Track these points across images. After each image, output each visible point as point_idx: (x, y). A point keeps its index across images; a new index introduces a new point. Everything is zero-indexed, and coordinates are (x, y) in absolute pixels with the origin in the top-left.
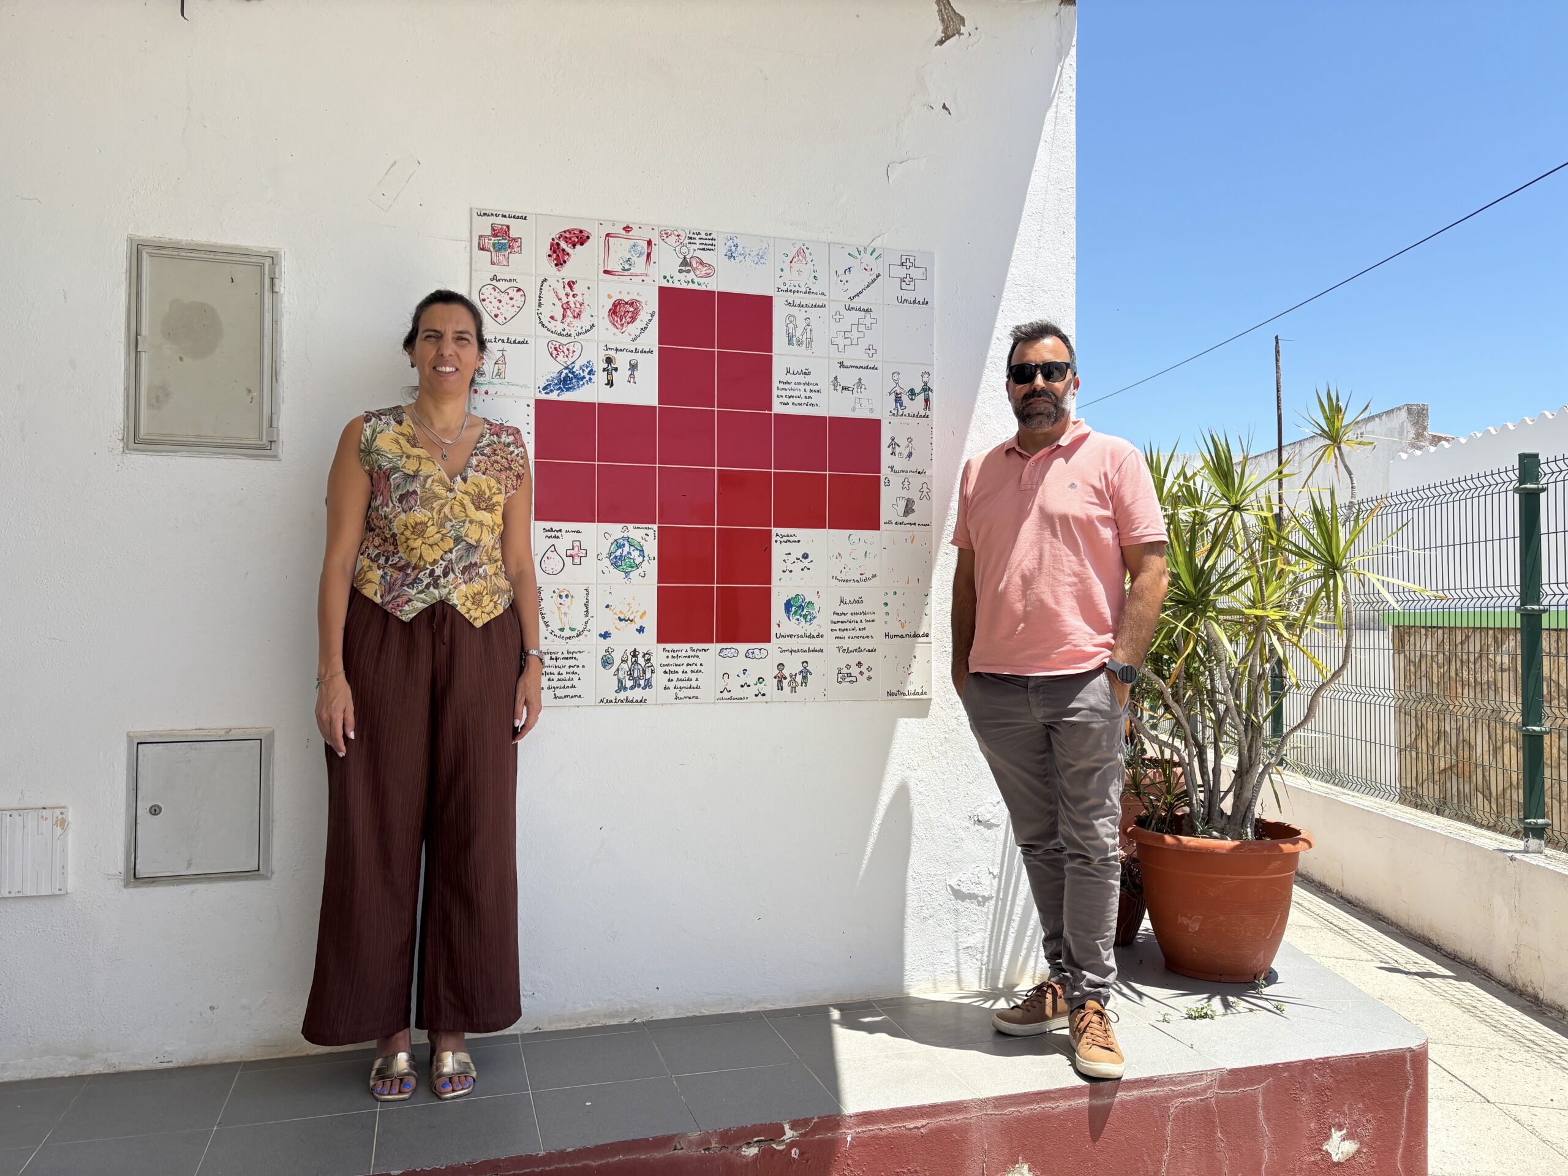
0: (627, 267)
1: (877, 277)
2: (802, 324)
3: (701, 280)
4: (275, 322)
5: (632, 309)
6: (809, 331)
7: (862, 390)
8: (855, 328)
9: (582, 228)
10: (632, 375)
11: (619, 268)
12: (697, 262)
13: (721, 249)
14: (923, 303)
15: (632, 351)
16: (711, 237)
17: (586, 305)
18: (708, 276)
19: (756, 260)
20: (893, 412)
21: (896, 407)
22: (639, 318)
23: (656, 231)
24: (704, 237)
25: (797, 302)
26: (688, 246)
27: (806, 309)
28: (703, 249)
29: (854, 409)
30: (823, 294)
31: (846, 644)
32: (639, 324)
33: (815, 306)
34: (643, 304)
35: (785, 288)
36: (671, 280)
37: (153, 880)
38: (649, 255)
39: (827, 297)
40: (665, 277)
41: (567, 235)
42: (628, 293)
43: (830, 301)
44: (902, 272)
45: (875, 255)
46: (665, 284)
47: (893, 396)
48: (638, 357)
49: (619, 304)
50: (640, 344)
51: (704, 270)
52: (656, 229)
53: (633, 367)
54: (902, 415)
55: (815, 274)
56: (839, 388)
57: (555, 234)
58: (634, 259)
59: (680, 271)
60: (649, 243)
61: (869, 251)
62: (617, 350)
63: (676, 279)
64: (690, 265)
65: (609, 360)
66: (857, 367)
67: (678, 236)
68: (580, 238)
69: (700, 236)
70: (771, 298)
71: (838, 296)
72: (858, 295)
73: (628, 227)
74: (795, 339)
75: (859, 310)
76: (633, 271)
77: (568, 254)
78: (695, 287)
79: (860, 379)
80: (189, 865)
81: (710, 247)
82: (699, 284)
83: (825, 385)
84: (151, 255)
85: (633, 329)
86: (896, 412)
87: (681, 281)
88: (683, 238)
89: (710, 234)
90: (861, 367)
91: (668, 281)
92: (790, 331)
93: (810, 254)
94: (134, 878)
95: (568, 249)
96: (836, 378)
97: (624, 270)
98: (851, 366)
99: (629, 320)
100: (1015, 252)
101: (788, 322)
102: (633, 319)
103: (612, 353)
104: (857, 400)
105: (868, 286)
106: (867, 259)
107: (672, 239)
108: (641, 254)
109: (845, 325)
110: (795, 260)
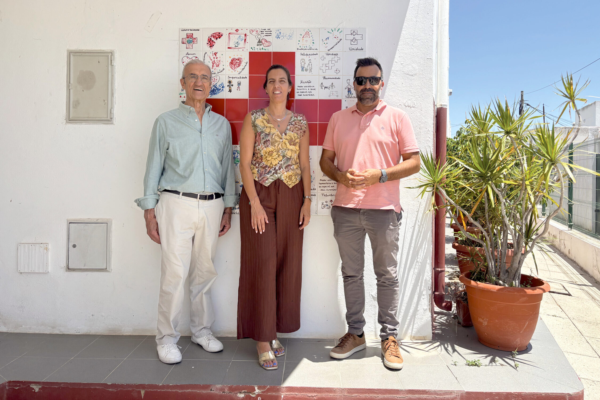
0: (237, 45)
1: (340, 40)
2: (307, 62)
3: (266, 48)
4: (113, 76)
5: (239, 62)
6: (310, 65)
7: (333, 88)
8: (330, 62)
9: (220, 32)
10: (238, 87)
11: (234, 46)
12: (264, 41)
13: (274, 34)
14: (361, 50)
15: (239, 78)
16: (270, 31)
17: (221, 61)
18: (269, 46)
19: (288, 38)
20: (347, 96)
21: (348, 94)
22: (241, 65)
23: (248, 30)
24: (267, 30)
25: (305, 54)
26: (261, 35)
27: (309, 56)
28: (267, 36)
29: (330, 96)
30: (317, 49)
31: (325, 192)
32: (241, 67)
33: (313, 55)
34: (243, 59)
35: (300, 48)
36: (254, 49)
37: (74, 270)
38: (245, 40)
39: (318, 51)
40: (252, 48)
41: (214, 35)
42: (237, 55)
43: (319, 52)
44: (352, 37)
45: (339, 31)
46: (252, 51)
47: (347, 89)
48: (241, 80)
49: (234, 60)
50: (242, 75)
51: (267, 44)
52: (248, 29)
53: (239, 84)
54: (351, 97)
55: (313, 41)
56: (323, 88)
57: (210, 35)
58: (240, 42)
59: (258, 45)
60: (245, 35)
61: (337, 30)
62: (233, 78)
63: (256, 48)
64: (262, 42)
65: (230, 82)
66: (331, 78)
67: (257, 31)
68: (219, 36)
69: (265, 30)
70: (295, 52)
71: (323, 49)
72: (332, 48)
73: (237, 30)
74: (304, 69)
75: (332, 54)
76: (239, 46)
77: (214, 42)
78: (264, 51)
79: (332, 83)
80: (85, 265)
81: (270, 34)
82: (265, 50)
83: (317, 87)
84: (74, 56)
85: (239, 69)
86: (348, 96)
87: (258, 49)
88: (258, 32)
89: (270, 29)
90: (333, 78)
91: (253, 49)
92: (303, 65)
93: (311, 33)
94: (68, 269)
95: (215, 40)
96: (322, 84)
97: (236, 46)
98: (329, 78)
99: (237, 66)
100: (405, 24)
101: (301, 62)
102: (239, 65)
103: (231, 79)
104: (331, 92)
105: (336, 44)
106: (336, 33)
107: (254, 33)
108: (242, 39)
109: (326, 62)
110: (305, 36)
